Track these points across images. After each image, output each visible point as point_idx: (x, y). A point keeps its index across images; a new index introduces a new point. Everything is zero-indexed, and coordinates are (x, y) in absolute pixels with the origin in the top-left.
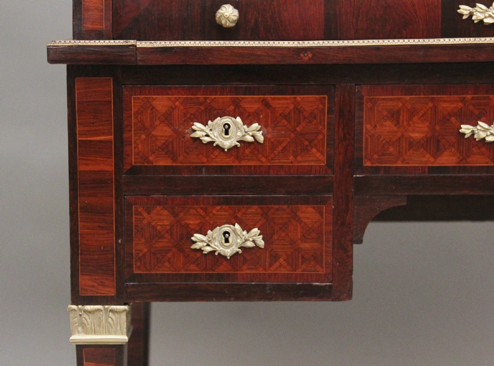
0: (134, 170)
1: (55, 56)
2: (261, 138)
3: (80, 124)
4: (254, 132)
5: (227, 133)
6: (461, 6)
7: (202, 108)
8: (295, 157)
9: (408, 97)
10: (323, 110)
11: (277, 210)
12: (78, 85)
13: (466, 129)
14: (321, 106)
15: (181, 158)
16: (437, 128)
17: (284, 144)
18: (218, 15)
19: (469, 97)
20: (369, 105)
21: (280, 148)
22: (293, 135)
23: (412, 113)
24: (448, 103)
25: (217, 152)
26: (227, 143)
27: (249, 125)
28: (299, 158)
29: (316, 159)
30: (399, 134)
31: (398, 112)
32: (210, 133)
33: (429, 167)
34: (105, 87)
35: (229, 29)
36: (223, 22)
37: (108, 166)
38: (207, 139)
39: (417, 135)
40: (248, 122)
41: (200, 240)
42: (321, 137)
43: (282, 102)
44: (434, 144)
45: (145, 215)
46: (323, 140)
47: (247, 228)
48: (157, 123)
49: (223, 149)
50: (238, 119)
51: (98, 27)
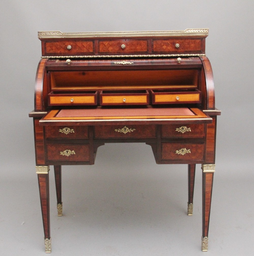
0: (48, 139)
1: (31, 116)
2: (74, 132)
3: (36, 129)
4: (72, 131)
12: (36, 121)
13: (116, 130)
25: (65, 135)
26: (67, 133)
29: (85, 136)
32: (63, 131)
37: (42, 138)
39: (106, 131)
40: (71, 129)
41: (62, 153)
44: (110, 133)
45: (50, 147)
46: (87, 132)
47: (72, 150)
50: (69, 128)
51: (39, 109)
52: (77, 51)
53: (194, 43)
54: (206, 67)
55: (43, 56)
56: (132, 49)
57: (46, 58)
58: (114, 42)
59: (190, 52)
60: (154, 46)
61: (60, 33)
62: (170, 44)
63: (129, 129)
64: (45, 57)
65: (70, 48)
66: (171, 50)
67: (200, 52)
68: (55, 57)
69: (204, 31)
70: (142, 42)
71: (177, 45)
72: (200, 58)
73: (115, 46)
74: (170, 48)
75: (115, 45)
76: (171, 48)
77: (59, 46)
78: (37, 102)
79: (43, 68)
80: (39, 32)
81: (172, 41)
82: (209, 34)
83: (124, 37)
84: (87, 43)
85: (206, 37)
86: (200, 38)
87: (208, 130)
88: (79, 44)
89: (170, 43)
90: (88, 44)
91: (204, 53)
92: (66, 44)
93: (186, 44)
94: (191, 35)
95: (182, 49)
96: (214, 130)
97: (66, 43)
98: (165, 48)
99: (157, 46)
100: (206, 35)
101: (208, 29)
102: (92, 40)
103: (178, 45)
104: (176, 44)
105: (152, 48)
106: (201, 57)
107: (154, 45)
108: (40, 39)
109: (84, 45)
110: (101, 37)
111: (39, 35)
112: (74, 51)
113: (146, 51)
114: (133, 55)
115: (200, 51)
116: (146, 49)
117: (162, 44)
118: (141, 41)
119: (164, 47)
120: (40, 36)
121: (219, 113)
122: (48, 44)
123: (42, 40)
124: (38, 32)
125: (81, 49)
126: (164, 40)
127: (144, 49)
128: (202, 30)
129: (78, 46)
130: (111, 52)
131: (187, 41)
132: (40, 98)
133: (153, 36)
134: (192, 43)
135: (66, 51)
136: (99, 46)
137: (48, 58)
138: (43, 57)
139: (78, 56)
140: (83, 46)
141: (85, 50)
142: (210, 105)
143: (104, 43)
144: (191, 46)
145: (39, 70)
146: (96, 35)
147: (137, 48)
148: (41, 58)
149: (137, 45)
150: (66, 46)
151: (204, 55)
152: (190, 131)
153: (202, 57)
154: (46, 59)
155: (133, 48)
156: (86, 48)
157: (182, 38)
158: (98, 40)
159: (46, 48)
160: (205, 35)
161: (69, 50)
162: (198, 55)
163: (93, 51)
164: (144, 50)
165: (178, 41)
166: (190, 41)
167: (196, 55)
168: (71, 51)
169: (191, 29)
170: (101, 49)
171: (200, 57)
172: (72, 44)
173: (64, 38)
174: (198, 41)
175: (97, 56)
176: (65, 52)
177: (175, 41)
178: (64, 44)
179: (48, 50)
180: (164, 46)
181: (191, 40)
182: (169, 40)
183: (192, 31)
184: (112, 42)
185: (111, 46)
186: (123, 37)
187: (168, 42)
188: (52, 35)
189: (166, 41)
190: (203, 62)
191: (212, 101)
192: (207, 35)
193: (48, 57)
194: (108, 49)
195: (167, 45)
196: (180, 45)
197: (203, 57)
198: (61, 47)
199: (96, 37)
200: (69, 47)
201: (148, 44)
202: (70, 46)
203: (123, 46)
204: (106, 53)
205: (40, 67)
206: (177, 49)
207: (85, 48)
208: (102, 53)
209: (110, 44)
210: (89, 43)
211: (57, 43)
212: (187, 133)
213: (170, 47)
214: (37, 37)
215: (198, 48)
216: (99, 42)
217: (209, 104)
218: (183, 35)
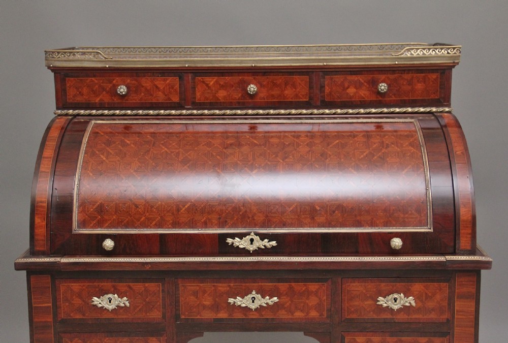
0: (63, 321)
1: (19, 267)
2: (128, 305)
3: (34, 298)
4: (124, 302)
5: (110, 302)
6: (228, 239)
7: (97, 289)
8: (146, 314)
9: (202, 285)
10: (159, 291)
11: (137, 340)
12: (32, 278)
13: (231, 300)
14: (158, 289)
15: (87, 315)
16: (217, 299)
17: (140, 308)
18: (103, 245)
19: (232, 284)
20: (183, 288)
21: (138, 309)
22: (144, 303)
23: (204, 292)
24: (222, 287)
25: (105, 311)
26: (110, 307)
27: (122, 298)
28: (148, 314)
29: (156, 315)
30: (198, 303)
31: (197, 291)
32: (101, 302)
33: (214, 319)
34: (46, 280)
35: (109, 251)
36: (106, 248)
37: (50, 319)
38: (100, 305)
39: (207, 303)
40: (121, 296)
42: (159, 303)
43: (139, 287)
44: (216, 307)
45: (69, 342)
46: (160, 305)
48: (74, 297)
49: (109, 310)
50: (116, 295)
51: (42, 249)
52: (141, 99)
53: (425, 82)
54: (455, 144)
55: (58, 108)
56: (273, 96)
57: (67, 115)
58: (230, 78)
59: (413, 103)
60: (327, 90)
61: (100, 55)
62: (366, 84)
63: (263, 297)
64: (65, 112)
65: (124, 93)
66: (366, 99)
67: (438, 103)
68: (88, 112)
69: (448, 53)
70: (297, 78)
71: (383, 88)
72: (437, 118)
73: (234, 88)
74: (364, 94)
75: (232, 86)
76: (367, 93)
77: (97, 86)
78: (36, 231)
79: (55, 143)
80: (47, 50)
81: (370, 77)
82: (461, 61)
83: (255, 66)
84: (164, 80)
85: (454, 66)
86: (438, 69)
87: (458, 304)
88: (146, 82)
89: (365, 82)
90: (168, 81)
91: (449, 106)
92: (114, 82)
93: (403, 85)
94: (415, 62)
95: (394, 95)
96: (473, 304)
97: (114, 80)
98: (352, 95)
99: (334, 88)
100: (454, 63)
101: (460, 48)
102: (179, 72)
103: (385, 87)
104: (380, 85)
105: (322, 94)
106: (441, 114)
107: (327, 88)
108: (49, 68)
109: (159, 86)
110: (199, 65)
111: (46, 59)
112: (135, 99)
113: (306, 101)
114: (275, 109)
115: (439, 99)
116: (306, 95)
117: (346, 85)
118: (294, 76)
119: (352, 91)
120: (51, 60)
121: (487, 265)
122: (70, 82)
123: (56, 71)
124: (45, 51)
125: (152, 95)
126: (351, 74)
127: (303, 96)
128: (443, 51)
129: (143, 86)
130: (223, 102)
131: (406, 76)
132: (44, 223)
133: (325, 64)
134: (418, 81)
135: (116, 100)
136: (194, 88)
137: (71, 115)
138: (59, 112)
139: (144, 110)
140: (157, 87)
141: (161, 97)
142: (464, 243)
143: (207, 80)
144: (416, 87)
145: (45, 150)
146: (186, 61)
147: (286, 92)
148: (55, 114)
149: (286, 87)
150: (115, 87)
151: (447, 109)
152: (413, 304)
153: (441, 116)
154: (68, 117)
155: (276, 92)
156: (164, 93)
157: (394, 69)
158: (191, 73)
159: (64, 90)
160: (452, 61)
161: (123, 97)
162: (434, 109)
163: (180, 99)
164: (300, 98)
165: (383, 77)
166: (413, 77)
167: (428, 109)
168: (126, 98)
169: (416, 49)
170: (198, 94)
171: (438, 114)
172: (129, 81)
173: (109, 67)
174: (434, 76)
175: (189, 112)
176: (114, 100)
177: (377, 76)
178: (110, 82)
179: (71, 97)
180: (349, 89)
181: (415, 75)
182: (362, 74)
183: (420, 53)
184: (227, 78)
185: (222, 87)
186: (252, 66)
187: (361, 80)
188: (82, 61)
189: (354, 78)
190: (444, 129)
191: (470, 234)
192: (456, 61)
193: (71, 111)
194: (217, 95)
195: (358, 86)
196: (389, 86)
197: (446, 114)
198: (104, 89)
199: (187, 66)
200: (123, 89)
201: (311, 82)
202: (124, 87)
203: (252, 89)
204: (211, 103)
205: (47, 143)
206: (381, 97)
207: (160, 92)
208: (200, 104)
209: (222, 83)
210: (170, 80)
211: (93, 79)
212: (405, 309)
213: (363, 92)
214: (44, 63)
215: (434, 93)
216: (193, 79)
217: (462, 241)
218: (397, 63)
